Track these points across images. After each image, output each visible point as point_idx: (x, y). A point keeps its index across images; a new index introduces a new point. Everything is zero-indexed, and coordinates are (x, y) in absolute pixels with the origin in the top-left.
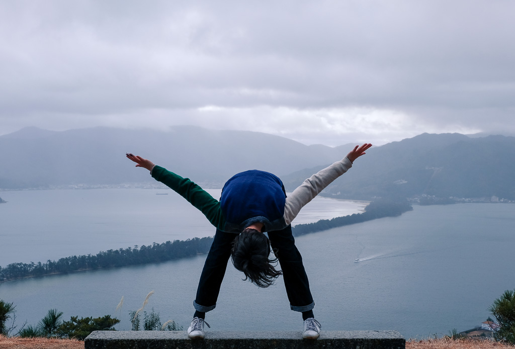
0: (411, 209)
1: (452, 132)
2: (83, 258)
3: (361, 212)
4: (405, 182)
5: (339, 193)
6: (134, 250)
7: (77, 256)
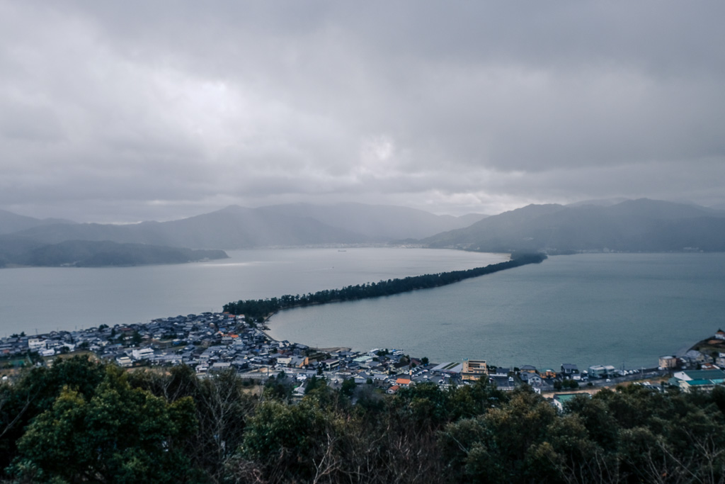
0: (546, 258)
1: (553, 203)
2: (333, 292)
3: (508, 261)
4: (531, 238)
5: (478, 248)
6: (368, 286)
7: (329, 290)
